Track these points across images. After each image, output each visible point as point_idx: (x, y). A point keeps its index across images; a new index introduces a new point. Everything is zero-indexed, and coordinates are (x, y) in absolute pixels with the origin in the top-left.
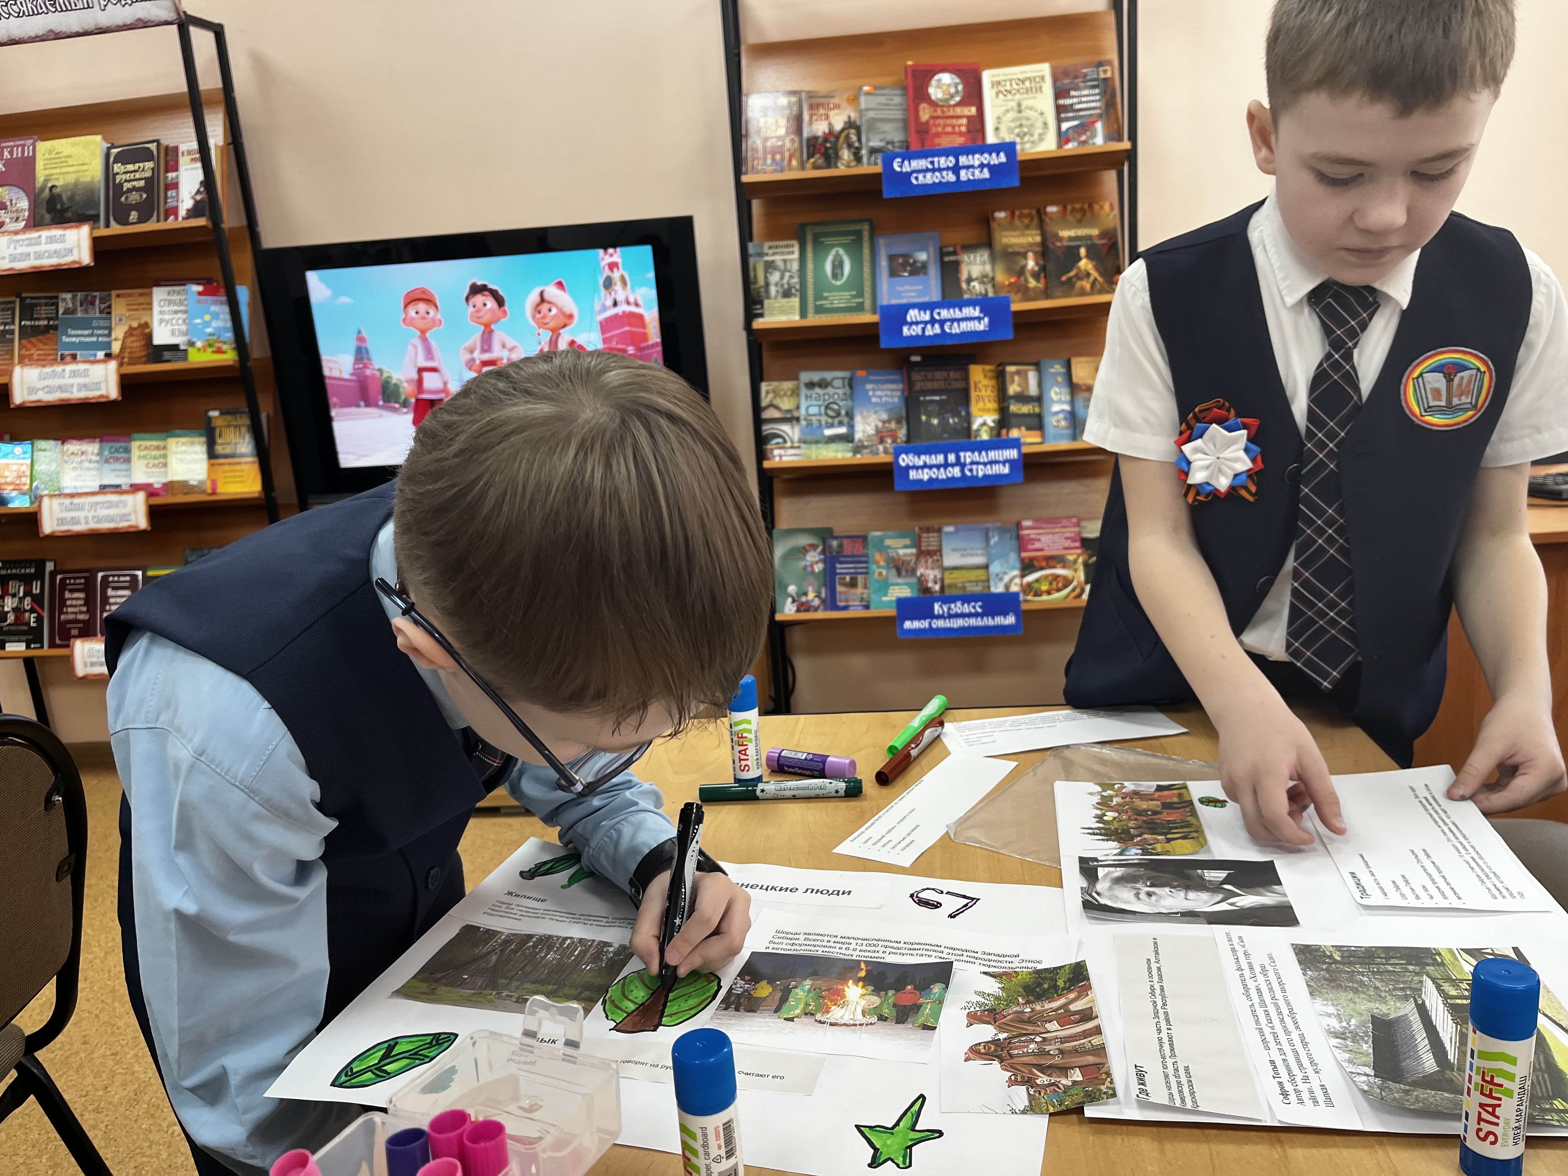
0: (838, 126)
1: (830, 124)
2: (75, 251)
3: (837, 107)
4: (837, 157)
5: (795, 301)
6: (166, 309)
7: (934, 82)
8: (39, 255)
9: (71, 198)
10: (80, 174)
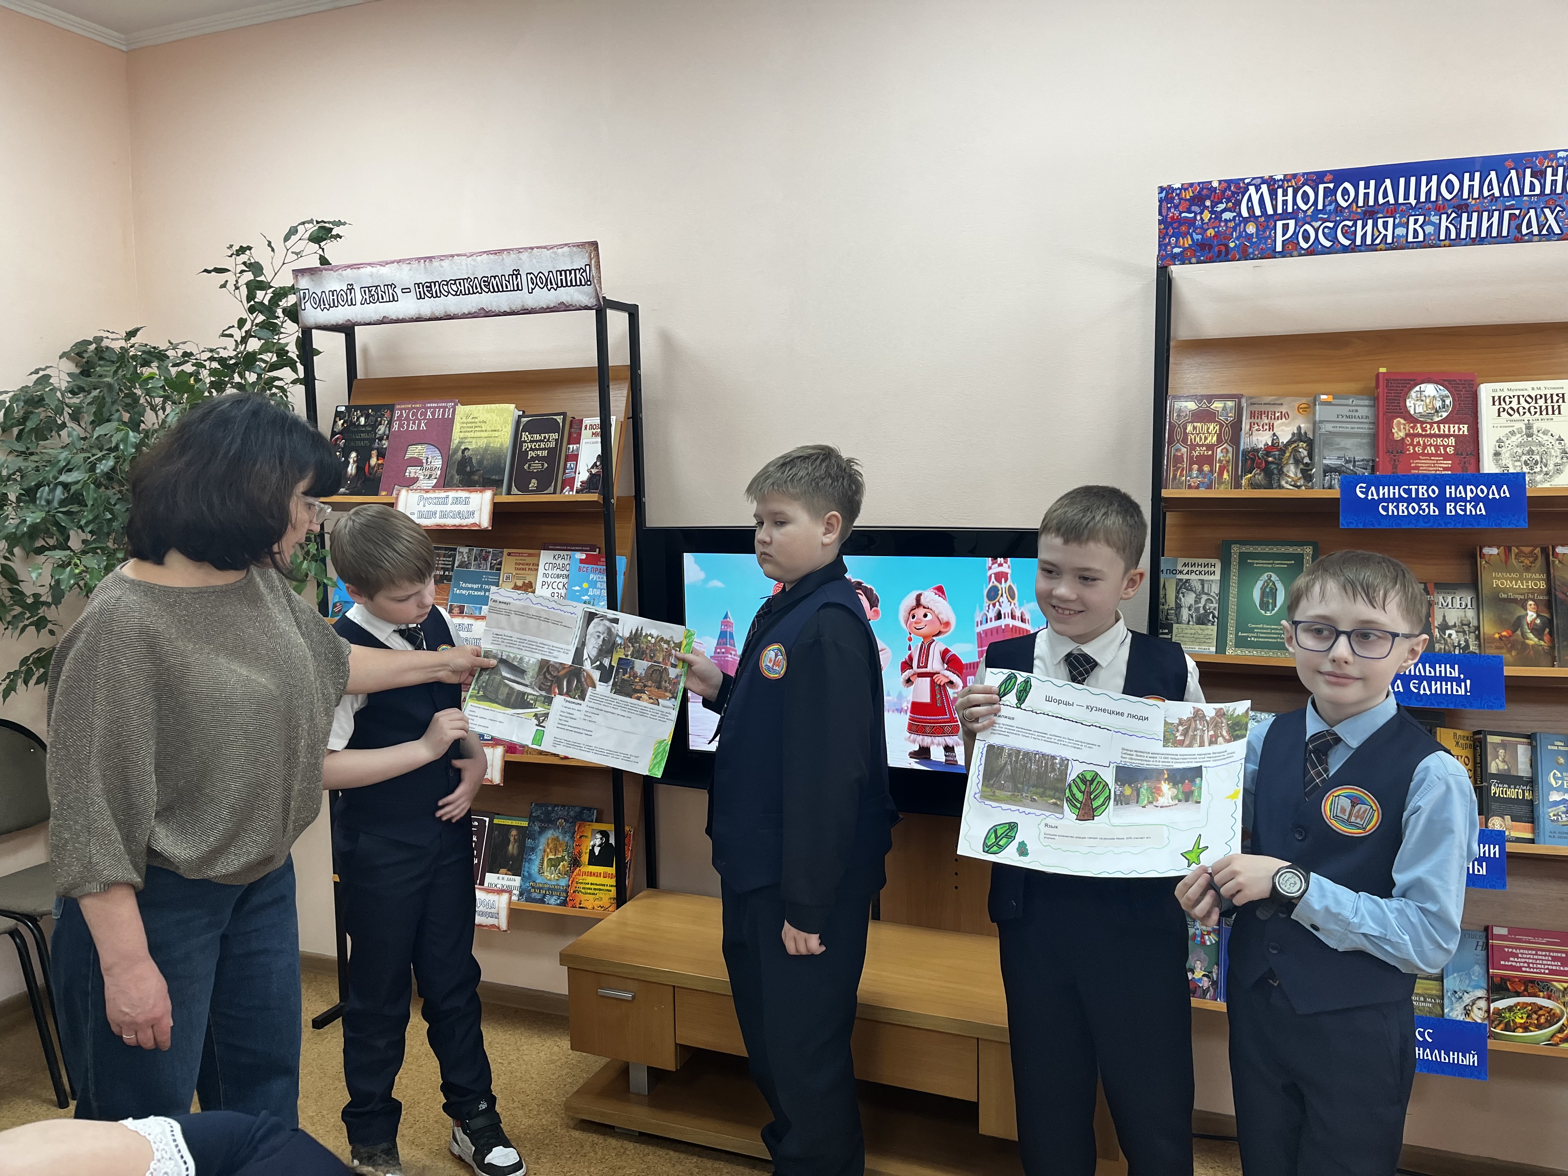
0: (1284, 438)
1: (1274, 435)
3: (1283, 416)
4: (1281, 473)
7: (1413, 394)
10: (491, 440)
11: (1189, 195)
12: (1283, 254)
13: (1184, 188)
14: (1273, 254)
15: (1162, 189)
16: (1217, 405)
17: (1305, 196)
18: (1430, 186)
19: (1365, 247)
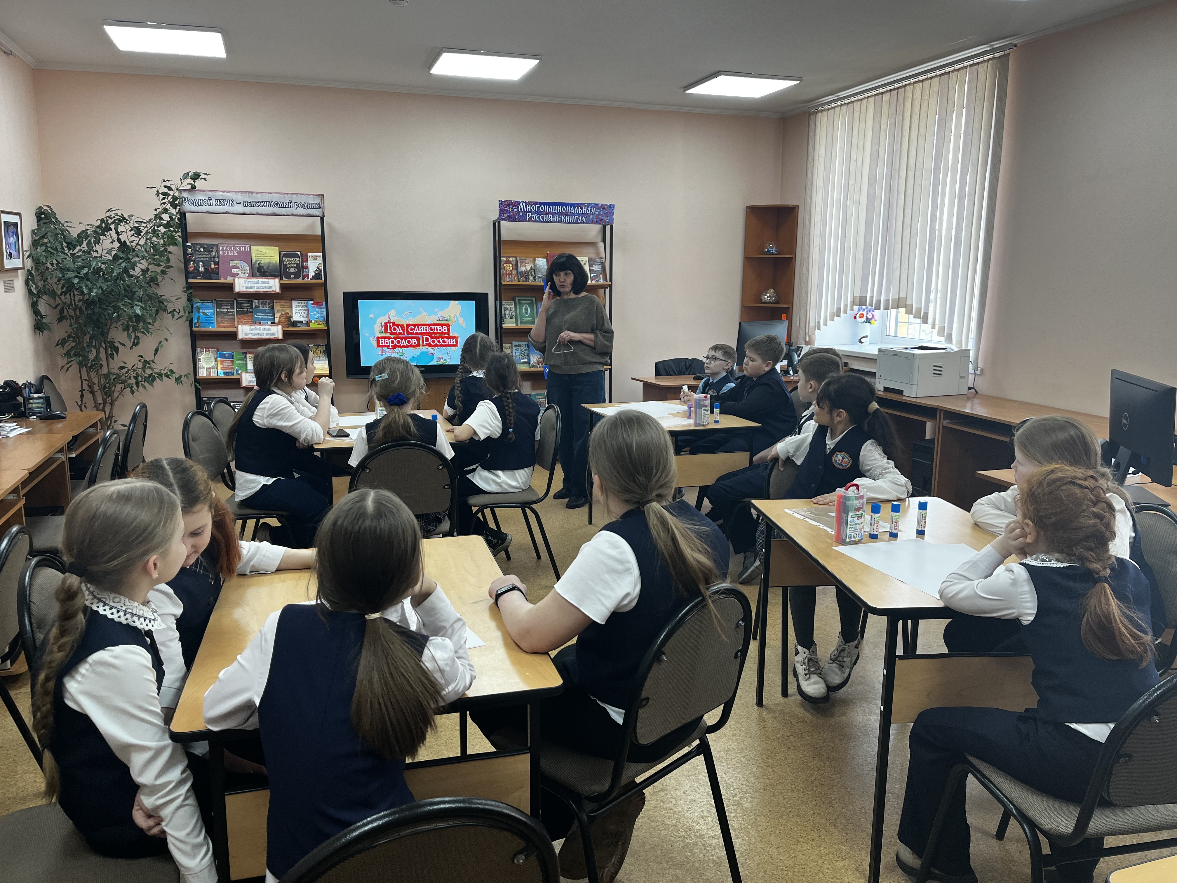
0: (528, 269)
2: (273, 287)
3: (528, 263)
4: (529, 278)
5: (514, 320)
6: (297, 308)
8: (258, 287)
9: (268, 268)
11: (506, 203)
12: (528, 221)
13: (505, 201)
14: (526, 221)
15: (500, 201)
16: (511, 259)
17: (533, 207)
18: (560, 208)
19: (546, 222)
